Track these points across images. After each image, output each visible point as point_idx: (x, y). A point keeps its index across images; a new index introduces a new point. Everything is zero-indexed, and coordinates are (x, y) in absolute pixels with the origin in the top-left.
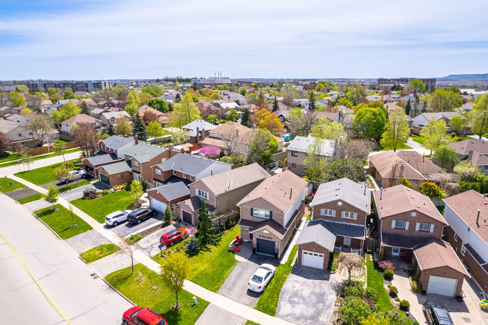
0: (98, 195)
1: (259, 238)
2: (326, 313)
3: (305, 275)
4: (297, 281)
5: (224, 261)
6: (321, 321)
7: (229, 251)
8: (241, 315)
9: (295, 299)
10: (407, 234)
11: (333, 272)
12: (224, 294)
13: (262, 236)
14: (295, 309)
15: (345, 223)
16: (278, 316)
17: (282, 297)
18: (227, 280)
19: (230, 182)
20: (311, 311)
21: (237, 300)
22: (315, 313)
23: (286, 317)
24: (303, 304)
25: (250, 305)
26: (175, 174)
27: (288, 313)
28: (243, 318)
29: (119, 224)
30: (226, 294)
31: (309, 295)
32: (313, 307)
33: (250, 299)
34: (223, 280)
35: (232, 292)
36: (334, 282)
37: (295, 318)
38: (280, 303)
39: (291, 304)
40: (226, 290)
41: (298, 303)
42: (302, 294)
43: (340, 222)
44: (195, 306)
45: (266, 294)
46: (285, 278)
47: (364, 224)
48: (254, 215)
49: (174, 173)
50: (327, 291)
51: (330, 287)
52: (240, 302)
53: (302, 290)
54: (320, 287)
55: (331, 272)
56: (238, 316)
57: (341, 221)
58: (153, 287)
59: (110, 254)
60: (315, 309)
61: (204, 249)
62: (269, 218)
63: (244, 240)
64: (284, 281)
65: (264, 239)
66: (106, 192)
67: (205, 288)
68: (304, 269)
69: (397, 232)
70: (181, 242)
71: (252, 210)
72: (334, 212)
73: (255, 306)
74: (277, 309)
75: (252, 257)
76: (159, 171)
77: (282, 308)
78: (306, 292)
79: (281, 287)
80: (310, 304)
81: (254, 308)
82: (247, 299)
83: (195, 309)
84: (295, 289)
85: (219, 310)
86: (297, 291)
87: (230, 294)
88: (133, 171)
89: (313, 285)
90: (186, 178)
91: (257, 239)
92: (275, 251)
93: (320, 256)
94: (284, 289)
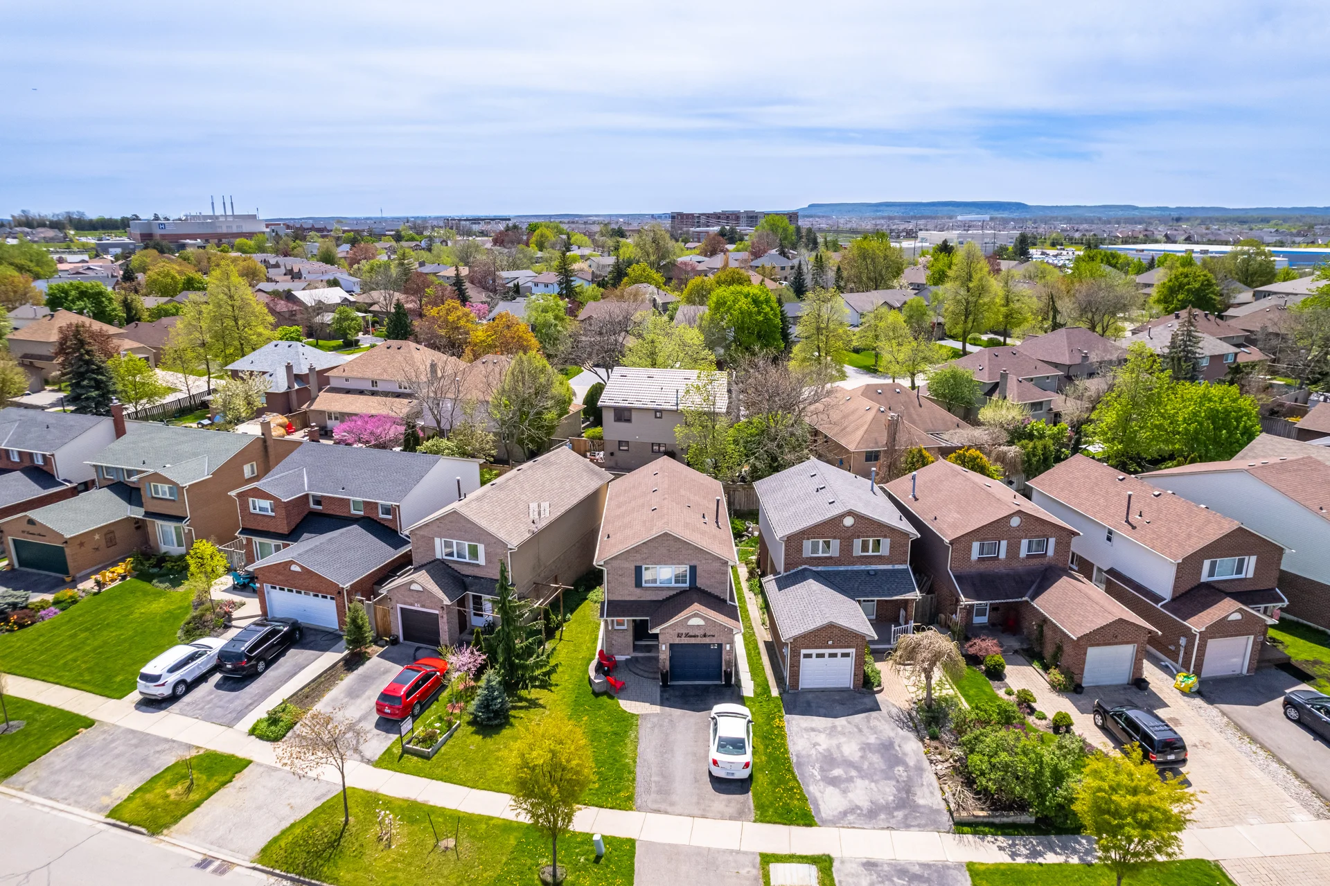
0: (42, 613)
1: (677, 641)
2: (922, 785)
3: (822, 711)
4: (813, 730)
5: (600, 723)
6: (924, 806)
7: (596, 694)
8: (736, 847)
9: (837, 772)
10: (1003, 570)
11: (879, 688)
12: (655, 806)
13: (687, 635)
14: (850, 795)
15: (863, 567)
16: (825, 823)
17: (802, 774)
18: (638, 770)
19: (539, 506)
20: (888, 790)
21: (700, 813)
22: (899, 790)
23: (842, 819)
24: (862, 778)
25: (739, 816)
26: (320, 507)
27: (841, 809)
28: (745, 853)
29: (190, 686)
30: (663, 807)
31: (860, 754)
32: (886, 779)
33: (729, 802)
34: (630, 772)
35: (675, 798)
36: (894, 711)
37: (865, 815)
38: (809, 792)
39: (834, 786)
40: (653, 796)
41: (850, 780)
42: (843, 756)
43: (850, 568)
44: (603, 861)
45: (762, 780)
46: (781, 728)
47: (905, 562)
48: (644, 584)
49: (312, 505)
50: (892, 734)
51: (894, 725)
52: (708, 815)
53: (839, 746)
54: (874, 730)
55: (875, 689)
56: (731, 851)
57: (853, 564)
58: (443, 844)
59: (224, 784)
60: (894, 783)
61: (520, 704)
62: (688, 584)
63: (619, 658)
64: (783, 737)
65: (693, 641)
66: (71, 597)
67: (593, 805)
68: (810, 696)
69: (982, 567)
70: (437, 700)
71: (638, 571)
72: (835, 544)
73: (753, 814)
74: (811, 806)
75: (666, 695)
76: (266, 504)
77: (820, 802)
78: (851, 749)
79: (786, 751)
80: (875, 774)
81: (755, 822)
82: (722, 803)
83: (607, 866)
84: (820, 749)
85: (673, 853)
86: (828, 750)
87: (672, 804)
88: (147, 514)
89: (856, 730)
90: (362, 513)
91: (671, 645)
92: (724, 668)
93: (845, 655)
94: (798, 756)
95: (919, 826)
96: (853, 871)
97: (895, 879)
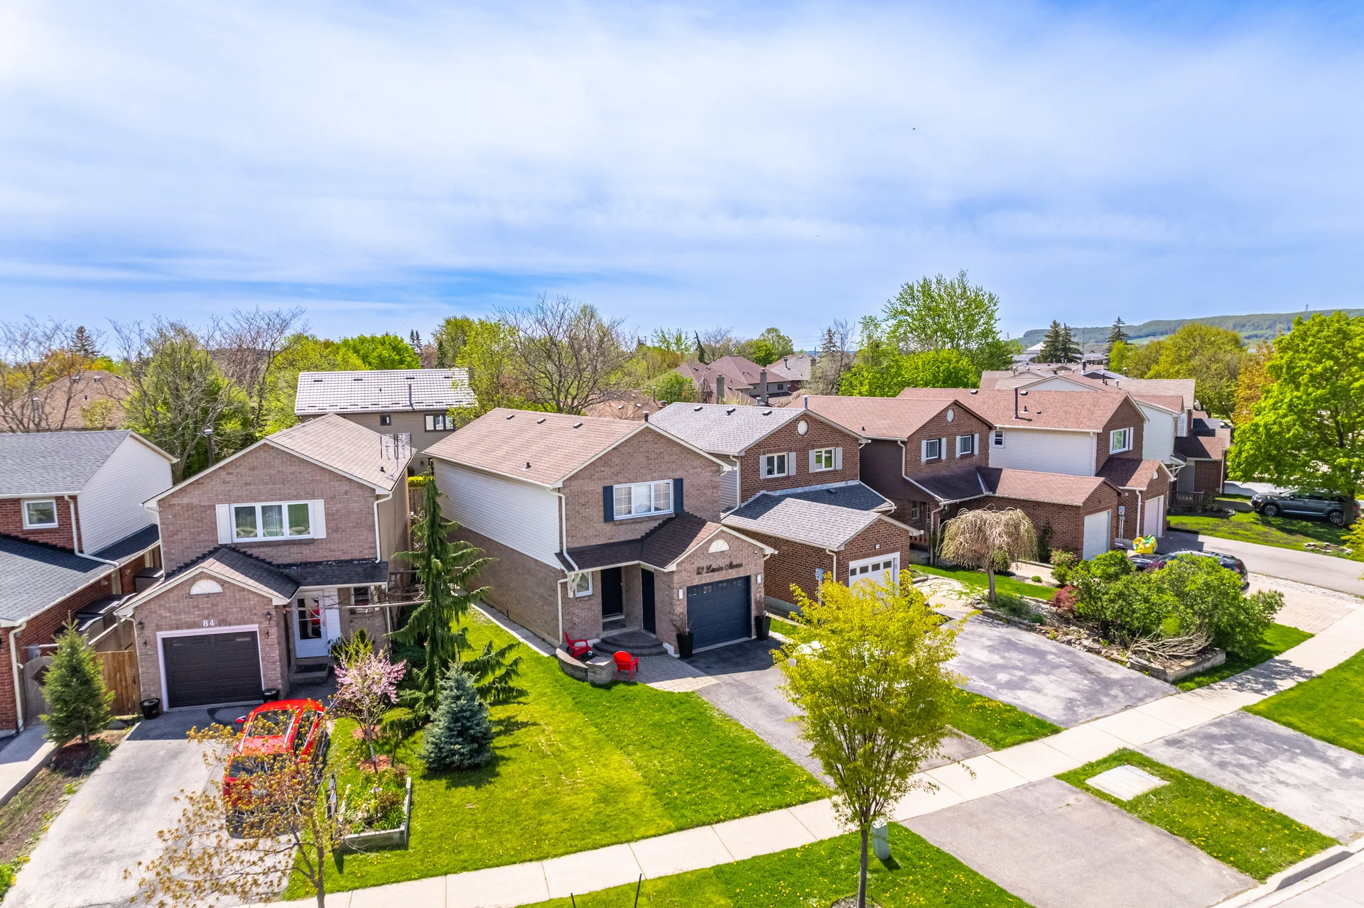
1: (697, 581)
2: (1092, 664)
5: (649, 715)
6: (1124, 679)
7: (604, 686)
8: (1023, 781)
9: (1002, 677)
10: (945, 473)
13: (711, 570)
14: (1048, 692)
15: (819, 487)
16: (1066, 724)
19: (396, 439)
20: (1072, 676)
22: (1081, 674)
23: (1076, 714)
24: (1033, 674)
25: (970, 750)
27: (1060, 706)
28: (1041, 783)
31: (997, 656)
36: (967, 616)
37: (1090, 704)
38: (1006, 702)
39: (1020, 690)
42: (984, 662)
47: (855, 480)
48: (616, 516)
50: (997, 634)
51: (986, 627)
54: (975, 634)
56: (1025, 787)
57: (808, 484)
60: (1066, 669)
62: (672, 510)
65: (717, 577)
67: (773, 808)
69: (930, 471)
71: (608, 492)
72: (792, 458)
73: (984, 744)
75: (702, 665)
80: (1038, 667)
81: (996, 750)
83: (916, 867)
86: (963, 662)
91: (688, 588)
92: (754, 613)
93: (887, 565)
95: (1147, 696)
96: (1170, 754)
97: (1217, 746)
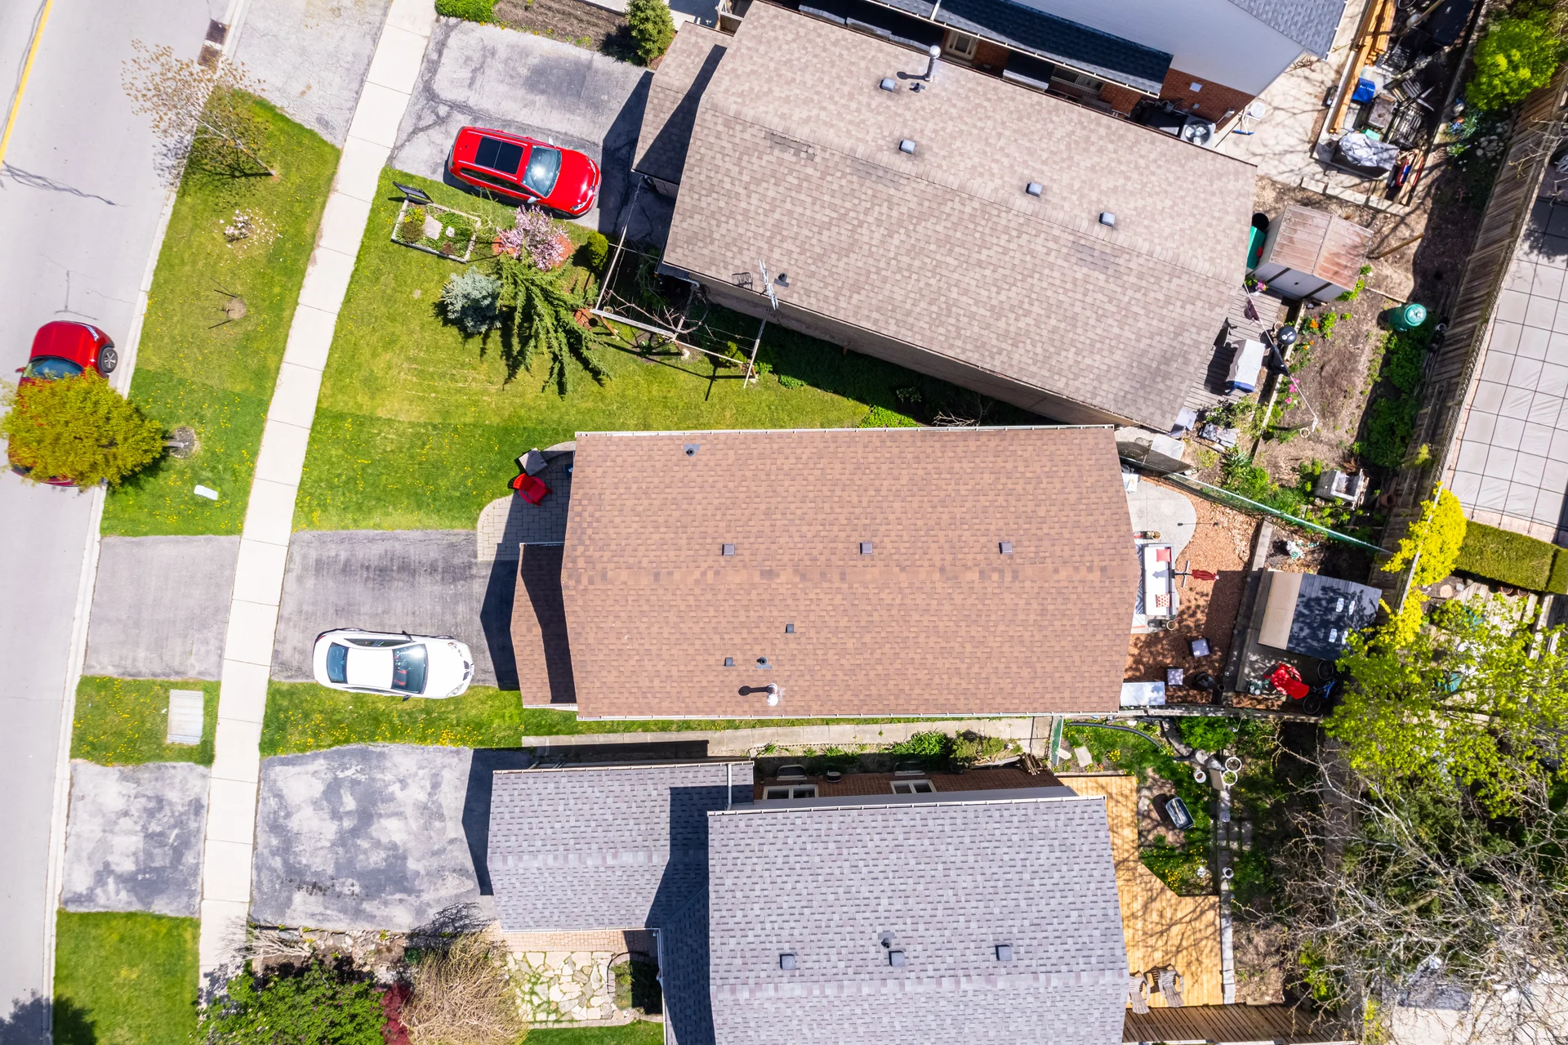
2: (328, 908)
3: (480, 807)
4: (437, 785)
6: (290, 899)
8: (227, 655)
9: (352, 801)
12: (298, 557)
14: (308, 811)
16: (264, 767)
17: (345, 754)
20: (318, 860)
21: (286, 613)
22: (316, 873)
23: (271, 790)
24: (338, 833)
25: (277, 664)
27: (285, 792)
28: (220, 665)
30: (294, 567)
31: (384, 840)
32: (336, 863)
33: (301, 653)
34: (355, 522)
35: (309, 582)
37: (275, 820)
38: (315, 757)
39: (324, 793)
40: (315, 555)
41: (336, 815)
42: (380, 816)
46: (440, 739)
50: (427, 898)
51: (449, 906)
52: (282, 626)
53: (399, 814)
56: (221, 649)
58: (236, 304)
60: (330, 871)
64: (424, 739)
73: (281, 682)
74: (290, 756)
77: (297, 769)
79: (393, 740)
81: (270, 682)
82: (300, 645)
84: (395, 788)
85: (221, 581)
86: (391, 798)
87: (299, 580)
89: (436, 847)
94: (381, 755)
95: (260, 882)
96: (189, 785)
97: (176, 831)
